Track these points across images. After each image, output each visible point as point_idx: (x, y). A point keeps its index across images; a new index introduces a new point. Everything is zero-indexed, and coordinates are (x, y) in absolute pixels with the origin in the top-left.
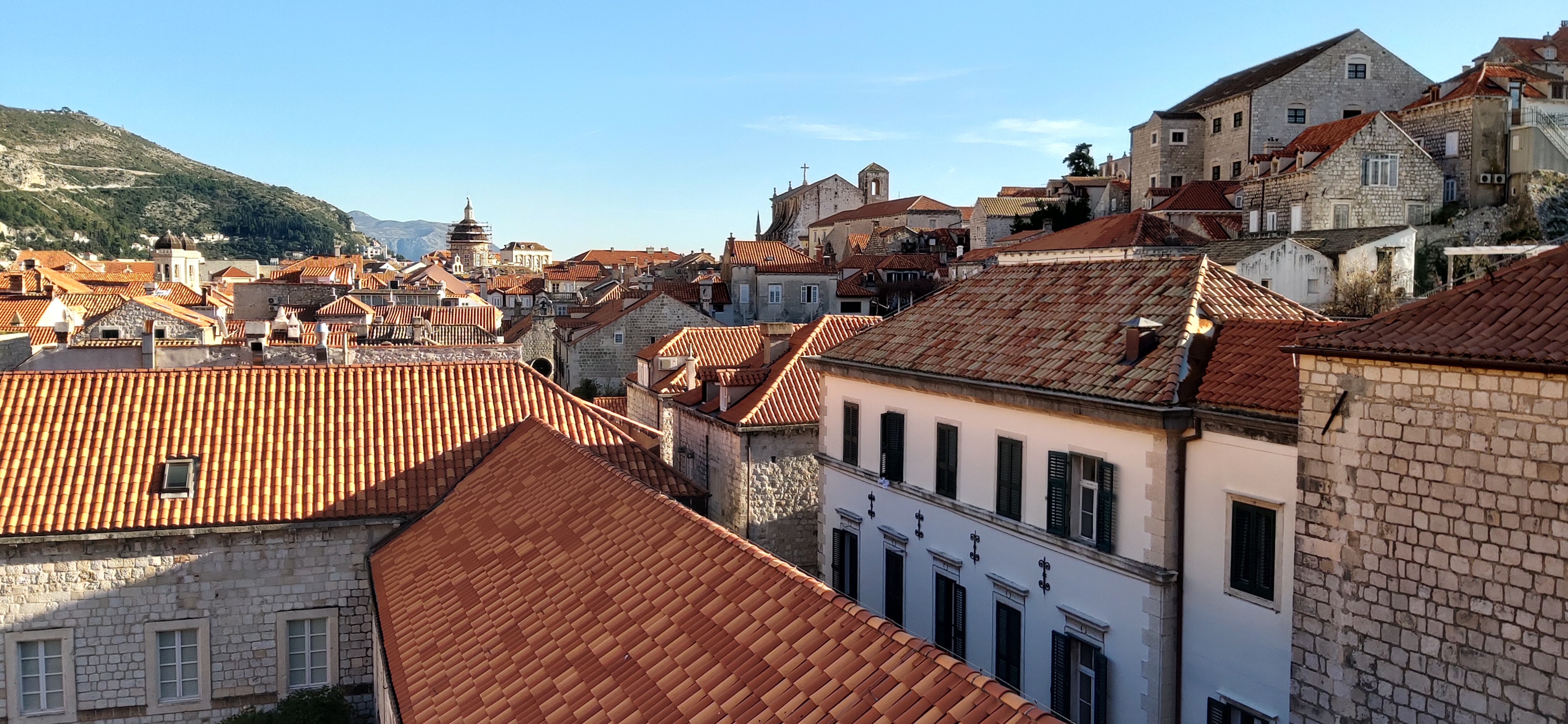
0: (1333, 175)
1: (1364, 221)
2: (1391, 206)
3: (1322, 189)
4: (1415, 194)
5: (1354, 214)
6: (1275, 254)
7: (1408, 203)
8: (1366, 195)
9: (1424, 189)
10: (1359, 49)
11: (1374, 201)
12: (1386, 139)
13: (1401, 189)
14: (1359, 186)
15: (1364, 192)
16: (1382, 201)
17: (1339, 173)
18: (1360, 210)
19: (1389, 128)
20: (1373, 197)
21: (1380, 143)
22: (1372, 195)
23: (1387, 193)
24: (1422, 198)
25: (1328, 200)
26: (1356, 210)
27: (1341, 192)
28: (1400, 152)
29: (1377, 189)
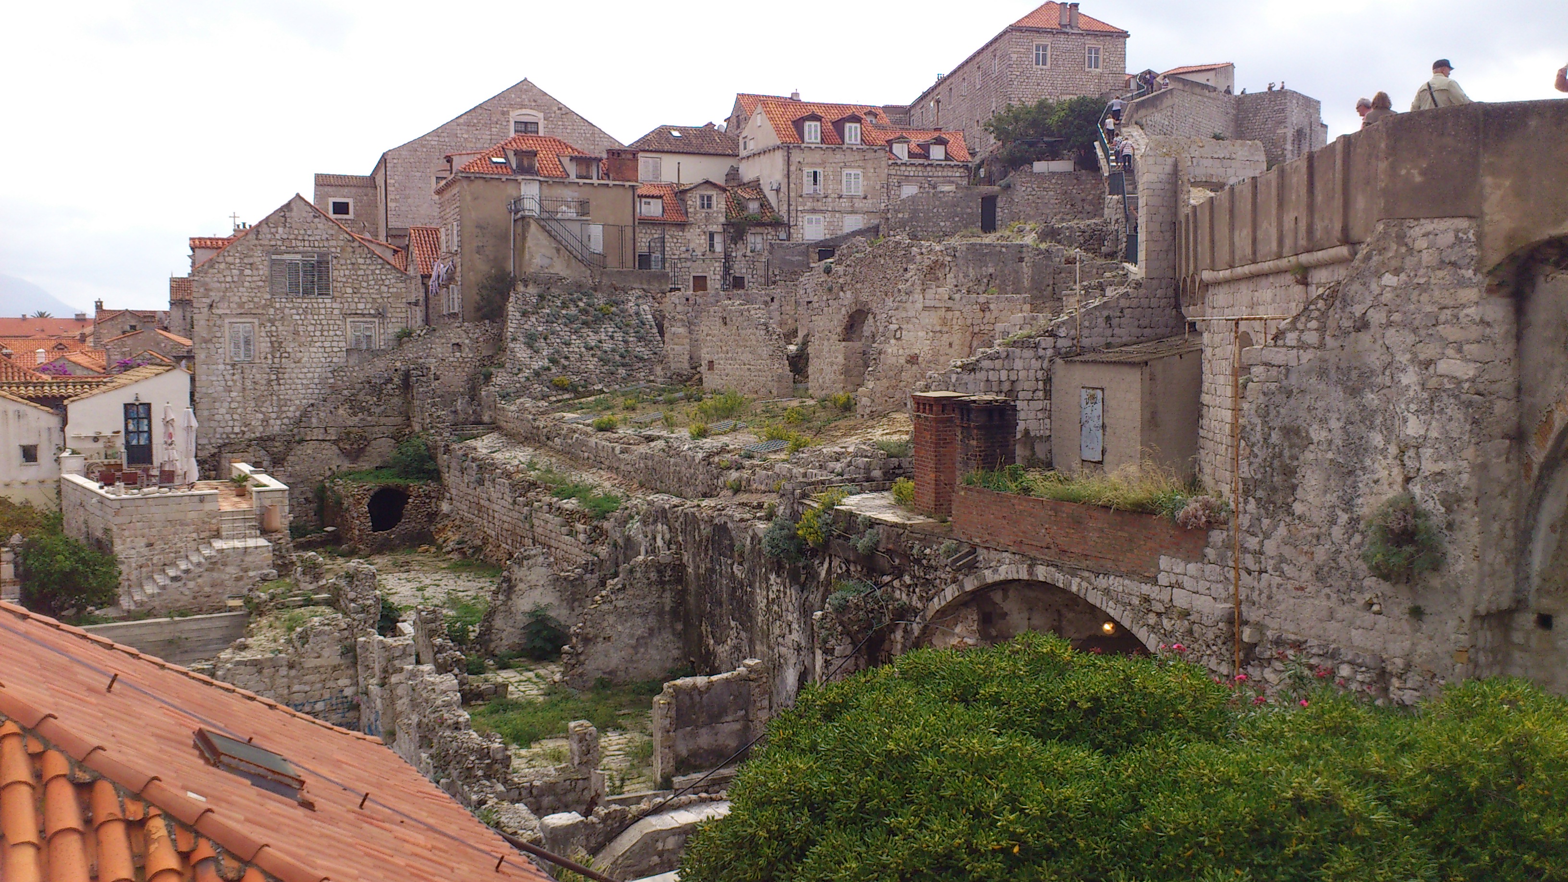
0: (225, 282)
1: (280, 343)
2: (324, 322)
3: (209, 301)
4: (361, 306)
5: (263, 334)
7: (348, 320)
8: (282, 310)
9: (374, 300)
10: (527, 103)
11: (295, 317)
12: (309, 232)
13: (338, 300)
14: (269, 297)
15: (278, 305)
16: (309, 317)
17: (236, 279)
18: (274, 328)
19: (315, 217)
20: (294, 311)
21: (300, 238)
22: (291, 309)
23: (315, 305)
24: (372, 312)
25: (220, 316)
26: (268, 329)
27: (241, 305)
28: (333, 250)
29: (299, 300)
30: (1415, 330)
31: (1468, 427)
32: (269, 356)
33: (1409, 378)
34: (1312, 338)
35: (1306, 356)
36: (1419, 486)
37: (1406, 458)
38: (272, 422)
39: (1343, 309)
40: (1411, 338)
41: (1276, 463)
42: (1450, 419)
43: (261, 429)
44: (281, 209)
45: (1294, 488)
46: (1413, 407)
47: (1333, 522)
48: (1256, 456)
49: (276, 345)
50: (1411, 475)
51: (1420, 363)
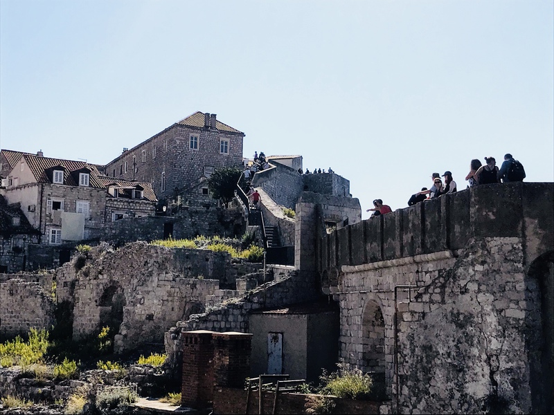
30: (493, 293)
31: (523, 344)
33: (492, 319)
34: (437, 298)
35: (434, 307)
36: (499, 376)
37: (491, 362)
39: (454, 283)
40: (492, 298)
41: (419, 366)
42: (514, 340)
45: (430, 379)
46: (494, 334)
47: (452, 397)
48: (407, 362)
50: (495, 370)
51: (497, 311)
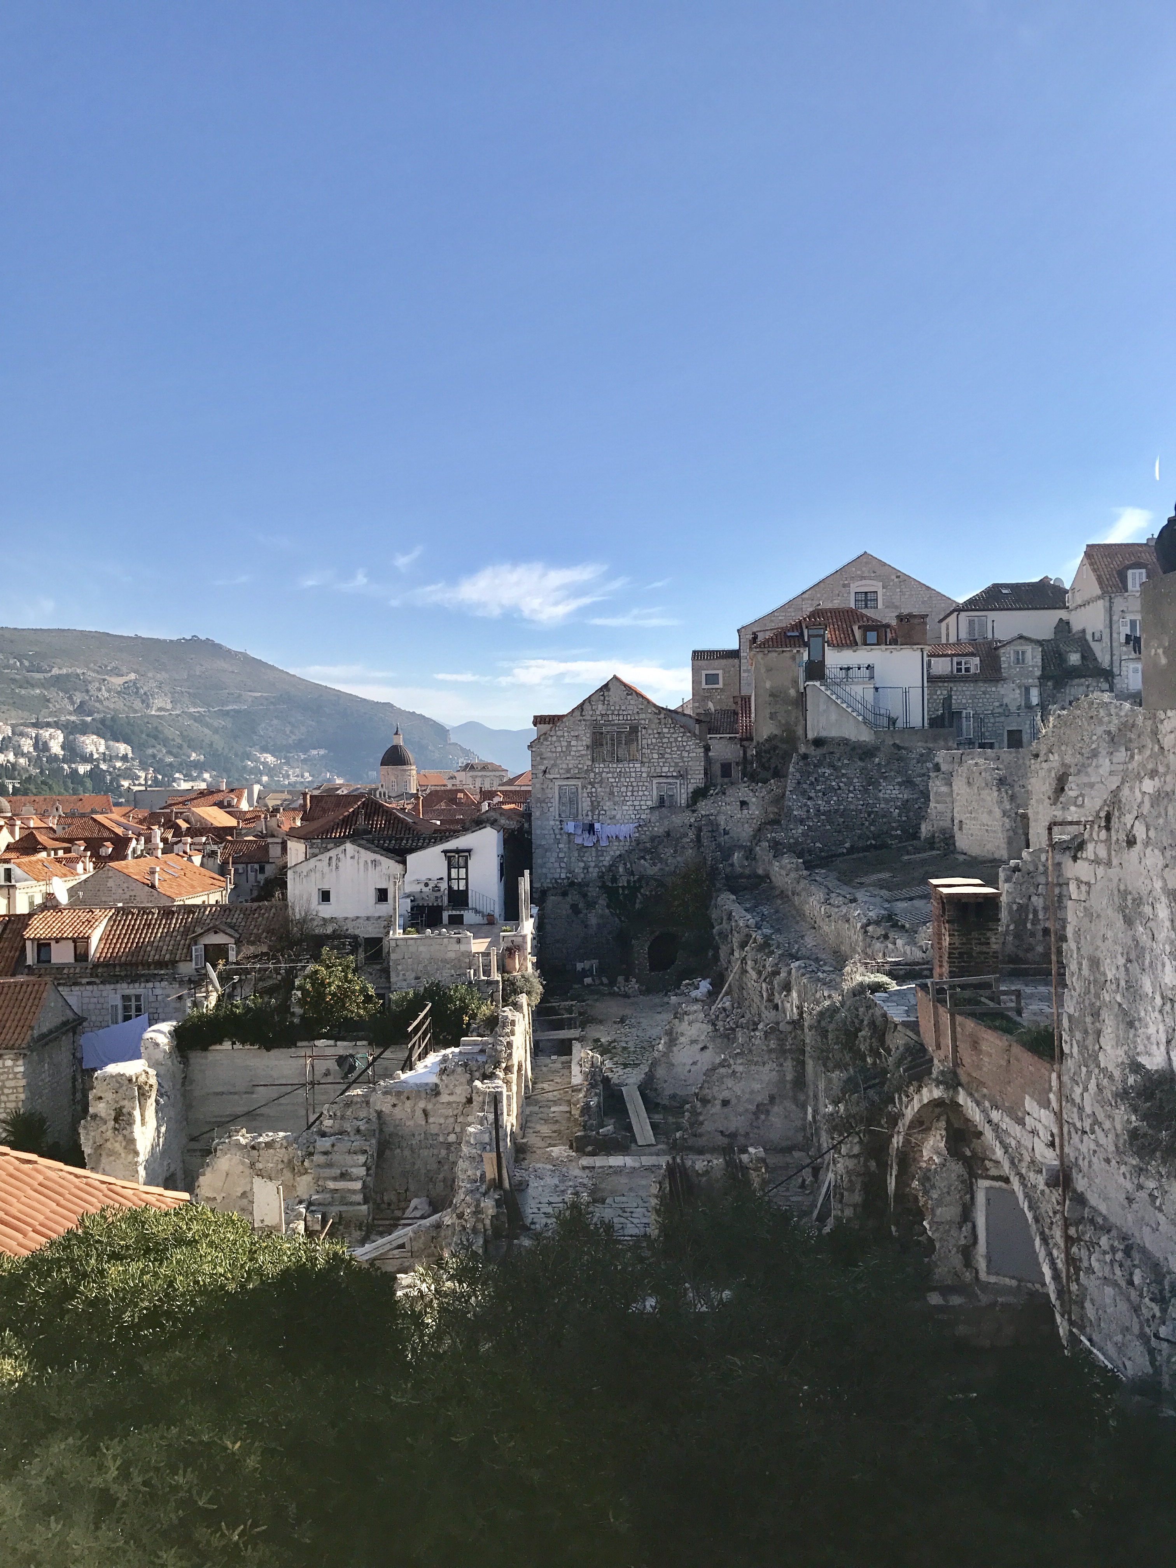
0: (556, 752)
1: (599, 802)
2: (635, 784)
3: (543, 768)
4: (665, 769)
5: (585, 795)
6: (334, 860)
7: (655, 781)
8: (600, 773)
9: (677, 764)
10: (866, 574)
11: (611, 780)
12: (623, 708)
13: (647, 765)
14: (590, 763)
15: (597, 770)
16: (622, 779)
17: (564, 749)
18: (594, 790)
19: (628, 694)
20: (610, 775)
21: (616, 713)
22: (608, 773)
23: (628, 770)
24: (675, 774)
25: (551, 780)
26: (588, 790)
27: (568, 771)
28: (643, 722)
29: (615, 766)
32: (590, 813)
33: (1164, 913)
34: (1103, 852)
35: (1099, 873)
37: (1166, 1013)
38: (590, 870)
39: (1119, 818)
40: (1162, 860)
41: (1087, 1001)
43: (582, 875)
44: (601, 689)
45: (1099, 1034)
49: (595, 804)
